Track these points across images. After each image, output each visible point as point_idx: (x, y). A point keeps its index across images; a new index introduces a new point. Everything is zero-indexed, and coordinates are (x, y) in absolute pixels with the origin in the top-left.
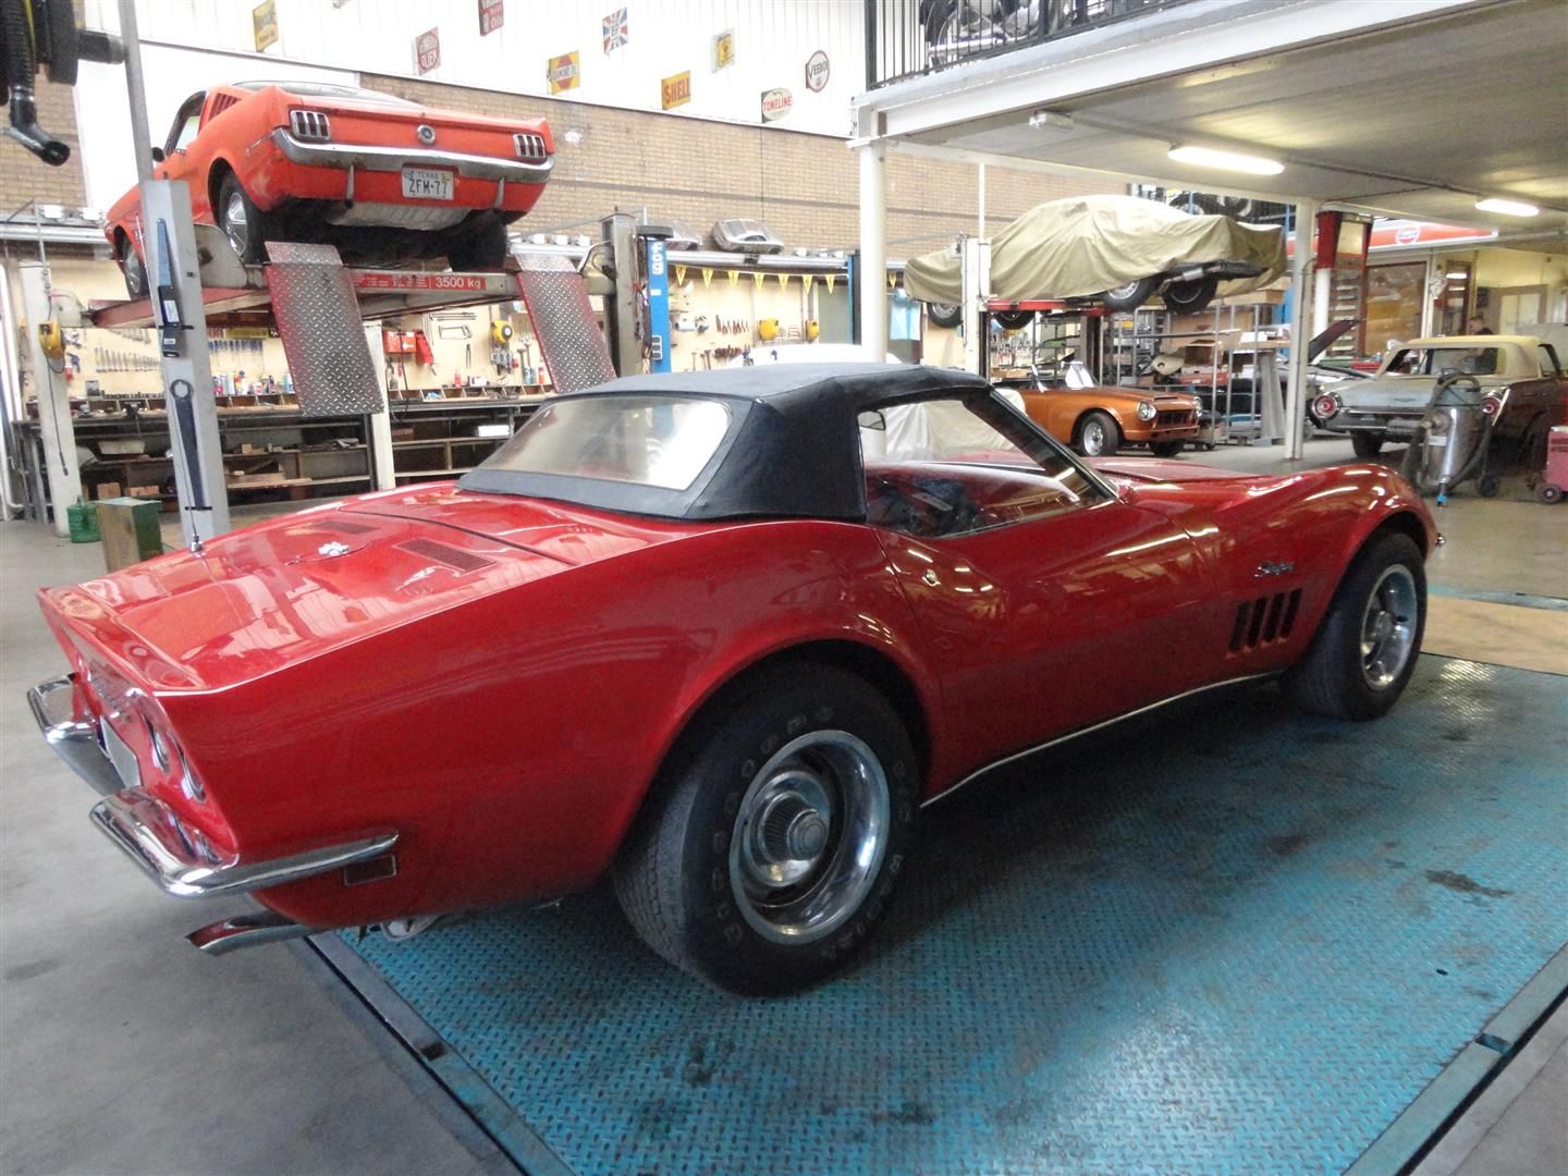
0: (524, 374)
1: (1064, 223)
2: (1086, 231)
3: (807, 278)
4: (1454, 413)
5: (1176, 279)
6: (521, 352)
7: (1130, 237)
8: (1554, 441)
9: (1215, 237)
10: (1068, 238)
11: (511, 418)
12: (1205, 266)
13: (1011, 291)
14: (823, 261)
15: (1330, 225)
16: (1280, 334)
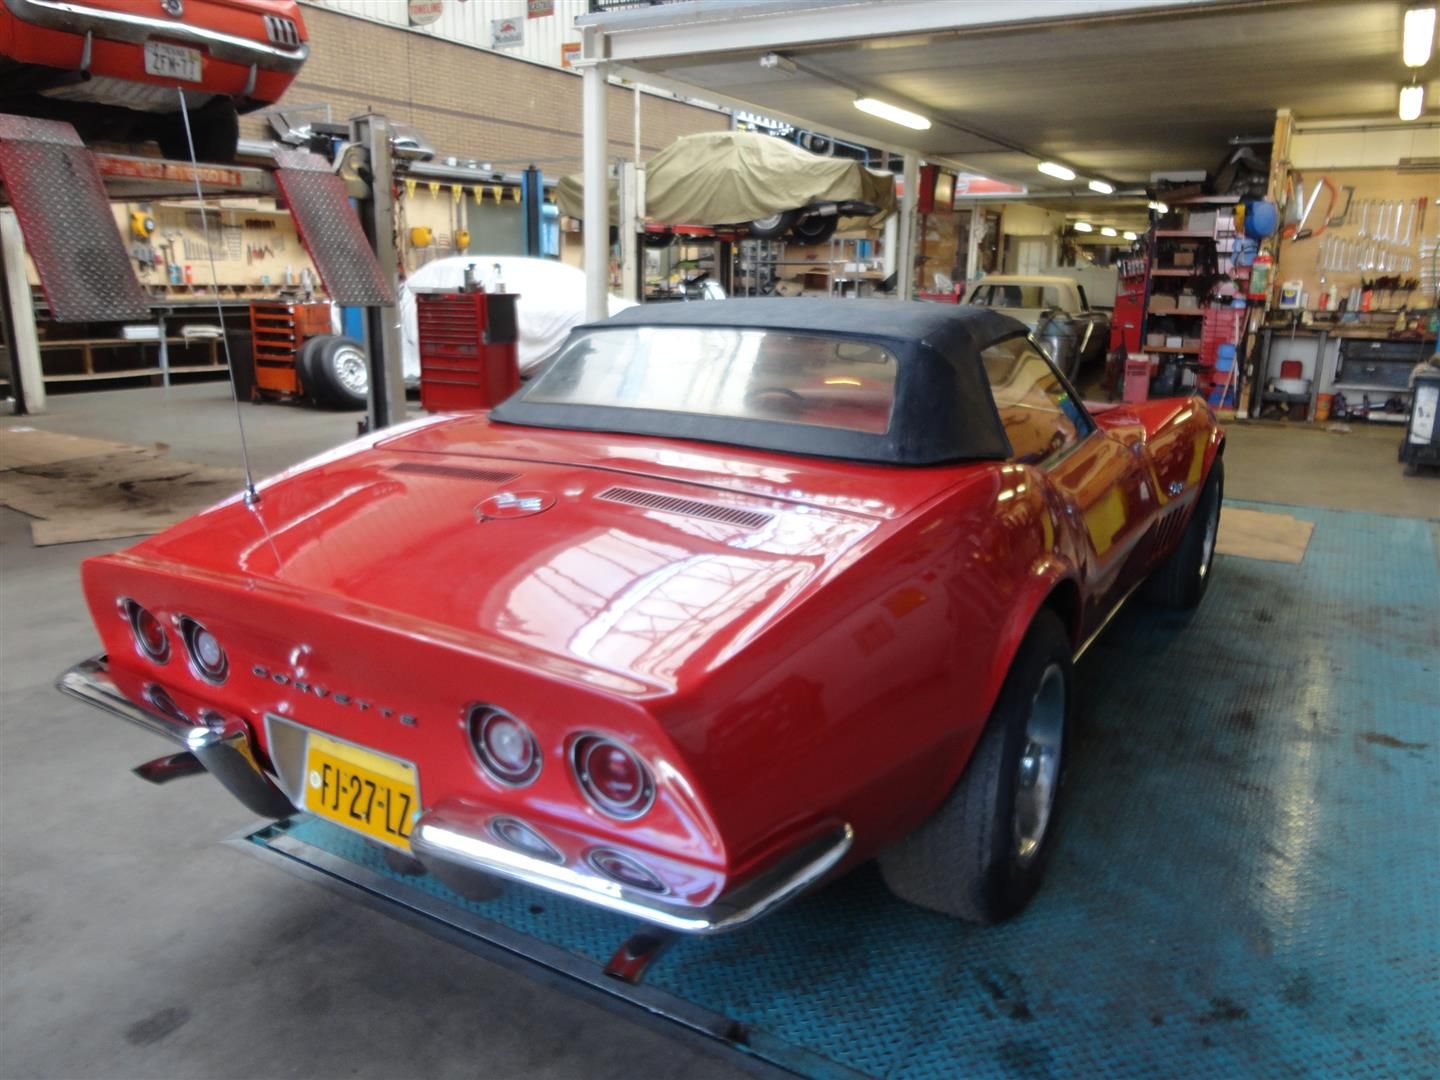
0: (168, 271)
1: (711, 156)
2: (735, 165)
3: (457, 188)
4: (1055, 342)
5: (814, 214)
6: (163, 248)
7: (773, 172)
8: (1130, 367)
9: (848, 178)
10: (717, 168)
11: (162, 319)
12: (840, 204)
13: (664, 214)
14: (471, 171)
15: (930, 176)
16: (876, 266)
